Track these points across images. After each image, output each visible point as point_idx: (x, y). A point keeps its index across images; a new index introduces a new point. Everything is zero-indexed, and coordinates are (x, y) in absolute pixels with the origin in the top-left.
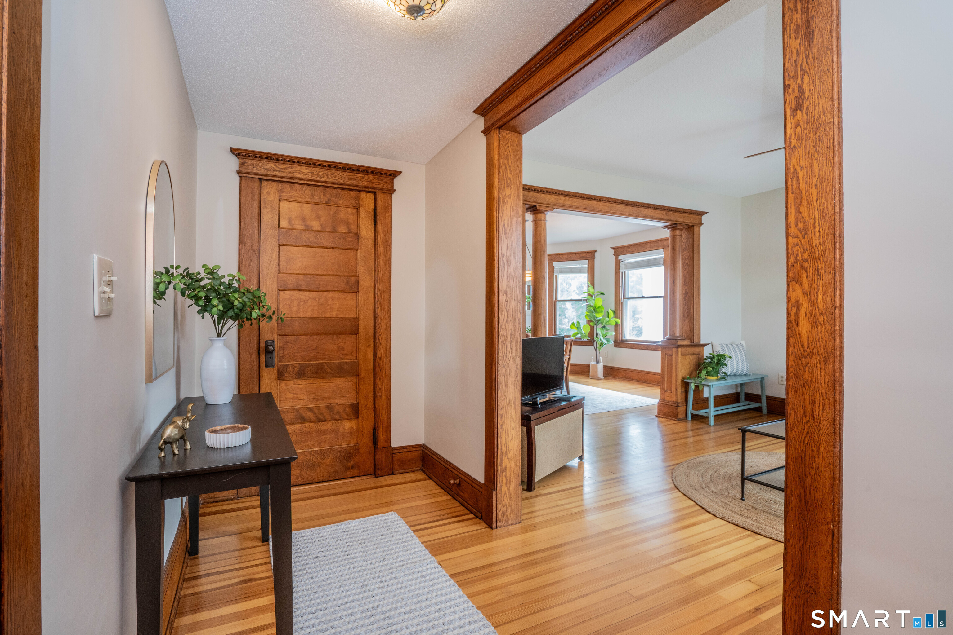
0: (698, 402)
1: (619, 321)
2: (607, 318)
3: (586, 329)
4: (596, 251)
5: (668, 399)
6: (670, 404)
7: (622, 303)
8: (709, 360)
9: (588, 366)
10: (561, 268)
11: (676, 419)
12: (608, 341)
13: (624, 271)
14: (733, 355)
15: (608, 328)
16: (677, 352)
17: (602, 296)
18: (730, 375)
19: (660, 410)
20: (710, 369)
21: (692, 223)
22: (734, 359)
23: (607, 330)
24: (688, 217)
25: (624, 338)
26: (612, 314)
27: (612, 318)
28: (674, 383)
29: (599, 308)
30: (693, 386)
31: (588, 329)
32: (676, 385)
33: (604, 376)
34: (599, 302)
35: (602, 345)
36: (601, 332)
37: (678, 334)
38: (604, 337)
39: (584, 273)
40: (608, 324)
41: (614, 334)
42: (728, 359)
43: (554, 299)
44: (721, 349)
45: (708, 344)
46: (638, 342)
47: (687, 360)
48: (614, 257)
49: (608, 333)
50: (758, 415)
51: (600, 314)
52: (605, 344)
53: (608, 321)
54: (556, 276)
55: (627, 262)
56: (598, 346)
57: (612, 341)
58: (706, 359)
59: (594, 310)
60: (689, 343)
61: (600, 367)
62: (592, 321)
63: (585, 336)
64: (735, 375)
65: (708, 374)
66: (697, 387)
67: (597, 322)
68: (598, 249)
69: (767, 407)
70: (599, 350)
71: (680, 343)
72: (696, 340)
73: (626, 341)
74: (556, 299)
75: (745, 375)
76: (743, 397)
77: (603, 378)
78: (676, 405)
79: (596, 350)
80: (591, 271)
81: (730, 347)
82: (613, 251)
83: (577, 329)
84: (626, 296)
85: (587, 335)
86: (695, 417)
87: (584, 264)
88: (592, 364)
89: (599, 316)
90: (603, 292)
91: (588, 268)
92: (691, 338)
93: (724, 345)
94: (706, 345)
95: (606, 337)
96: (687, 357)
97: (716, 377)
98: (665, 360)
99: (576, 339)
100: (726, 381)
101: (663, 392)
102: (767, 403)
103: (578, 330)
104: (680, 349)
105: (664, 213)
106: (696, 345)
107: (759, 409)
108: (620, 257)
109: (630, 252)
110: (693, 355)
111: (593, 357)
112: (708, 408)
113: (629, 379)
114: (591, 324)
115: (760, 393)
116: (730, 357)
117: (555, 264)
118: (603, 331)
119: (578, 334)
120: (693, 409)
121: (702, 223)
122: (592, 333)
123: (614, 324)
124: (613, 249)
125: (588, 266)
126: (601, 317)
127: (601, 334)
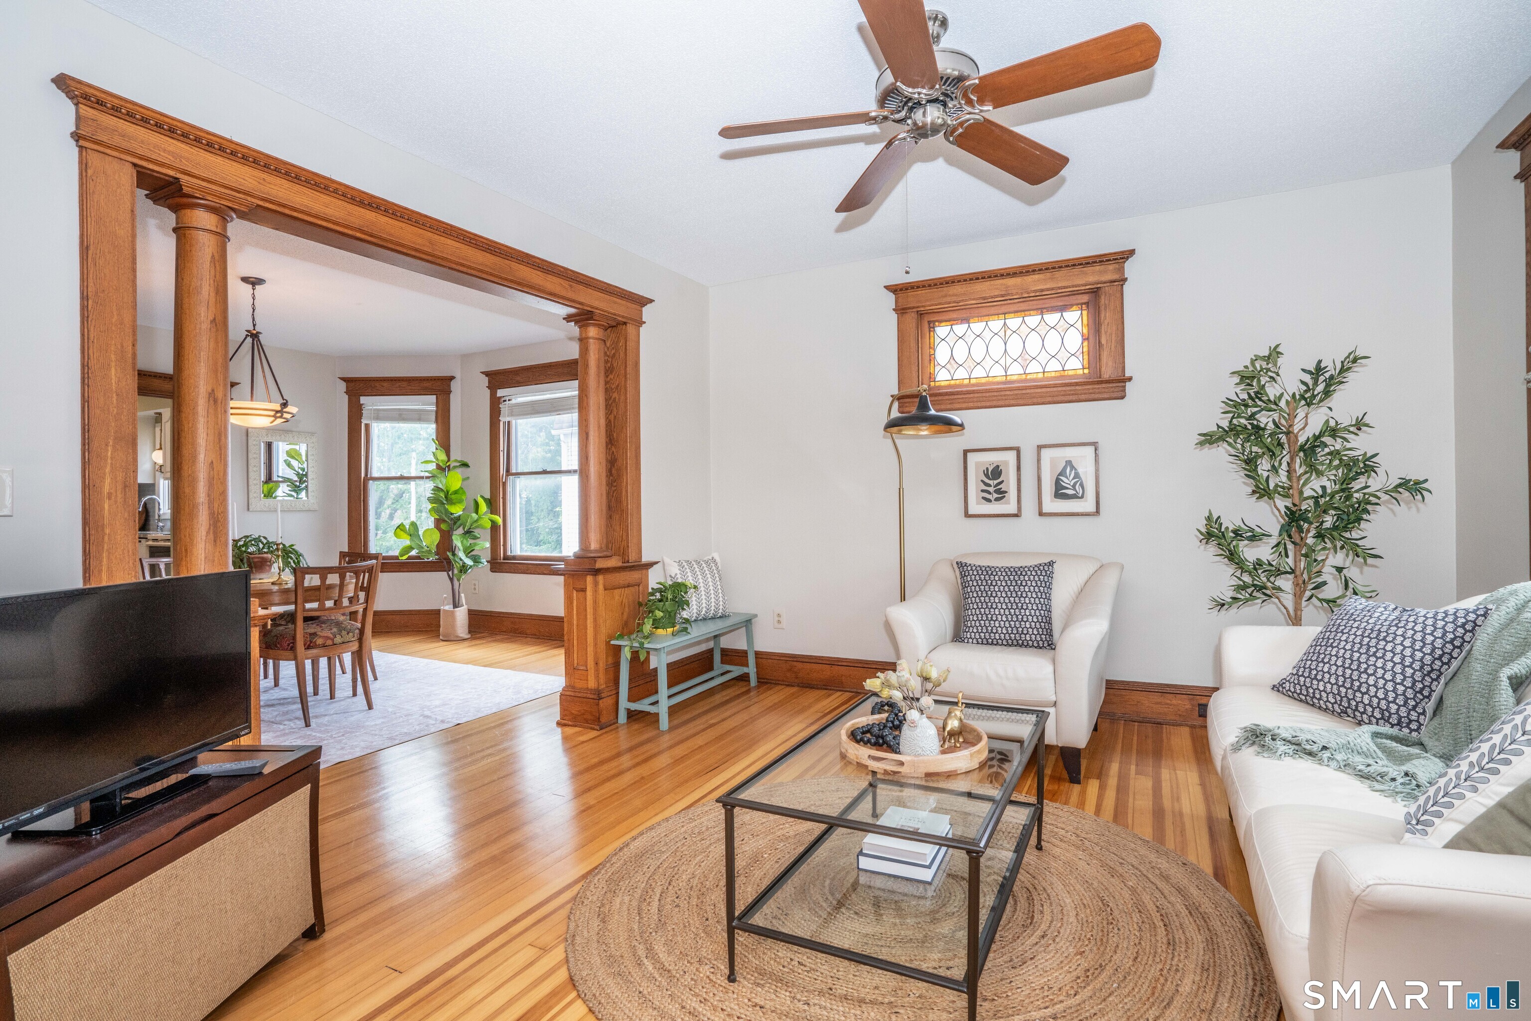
0: (641, 682)
1: (499, 520)
2: (474, 515)
3: (430, 538)
4: (452, 378)
5: (580, 684)
6: (585, 695)
7: (504, 484)
8: (658, 595)
9: (437, 612)
10: (378, 410)
11: (598, 728)
12: (476, 560)
13: (507, 419)
14: (702, 585)
15: (477, 533)
16: (596, 584)
17: (464, 469)
18: (695, 620)
19: (565, 710)
20: (659, 614)
21: (623, 317)
22: (702, 589)
23: (475, 538)
24: (615, 303)
25: (509, 553)
26: (483, 507)
27: (485, 513)
28: (590, 649)
29: (456, 492)
30: (626, 654)
31: (437, 537)
32: (596, 653)
33: (470, 632)
34: (454, 481)
35: (464, 569)
36: (462, 542)
37: (594, 546)
38: (468, 552)
39: (427, 421)
40: (477, 527)
41: (488, 545)
42: (692, 590)
43: (363, 475)
44: (678, 572)
45: (656, 563)
46: (536, 560)
47: (617, 597)
48: (488, 391)
49: (475, 544)
50: (744, 689)
51: (459, 505)
52: (471, 567)
53: (476, 521)
54: (367, 426)
55: (513, 401)
56: (456, 571)
57: (484, 561)
58: (652, 594)
59: (446, 497)
60: (620, 564)
61: (461, 615)
62: (444, 521)
63: (430, 552)
64: (704, 619)
65: (657, 624)
66: (635, 655)
67: (455, 523)
68: (458, 375)
69: (758, 673)
70: (459, 580)
71: (600, 564)
72: (632, 557)
73: (514, 558)
74: (366, 474)
75: (721, 617)
76: (717, 657)
77: (469, 636)
78: (595, 697)
79: (451, 580)
80: (443, 418)
81: (695, 566)
82: (485, 380)
83: (409, 537)
84: (514, 471)
85: (434, 550)
86: (632, 715)
87: (427, 403)
88: (444, 610)
89: (457, 510)
90: (466, 460)
91: (437, 412)
92: (623, 552)
93: (684, 564)
94: (651, 565)
95: (472, 553)
96: (616, 591)
97: (670, 630)
98: (572, 603)
99: (409, 558)
100: (689, 637)
101: (571, 669)
102: (758, 665)
103: (411, 540)
104: (600, 578)
105: (565, 284)
106: (633, 566)
107: (744, 678)
108: (500, 393)
109: (518, 384)
110: (628, 586)
111: (448, 595)
112: (657, 692)
113: (520, 633)
114: (443, 526)
115: (745, 648)
116: (695, 587)
117: (363, 400)
118: (465, 541)
119: (411, 548)
120: (629, 700)
121: (644, 320)
122: (445, 545)
123: (489, 525)
124: (487, 375)
125: (437, 407)
126: (461, 513)
127: (461, 548)
